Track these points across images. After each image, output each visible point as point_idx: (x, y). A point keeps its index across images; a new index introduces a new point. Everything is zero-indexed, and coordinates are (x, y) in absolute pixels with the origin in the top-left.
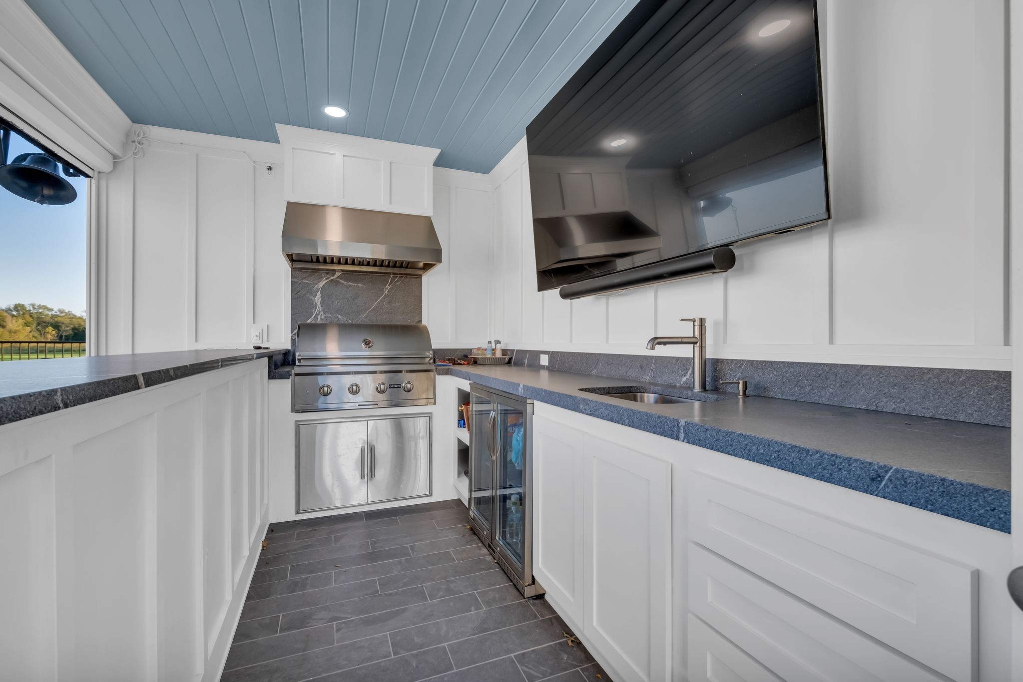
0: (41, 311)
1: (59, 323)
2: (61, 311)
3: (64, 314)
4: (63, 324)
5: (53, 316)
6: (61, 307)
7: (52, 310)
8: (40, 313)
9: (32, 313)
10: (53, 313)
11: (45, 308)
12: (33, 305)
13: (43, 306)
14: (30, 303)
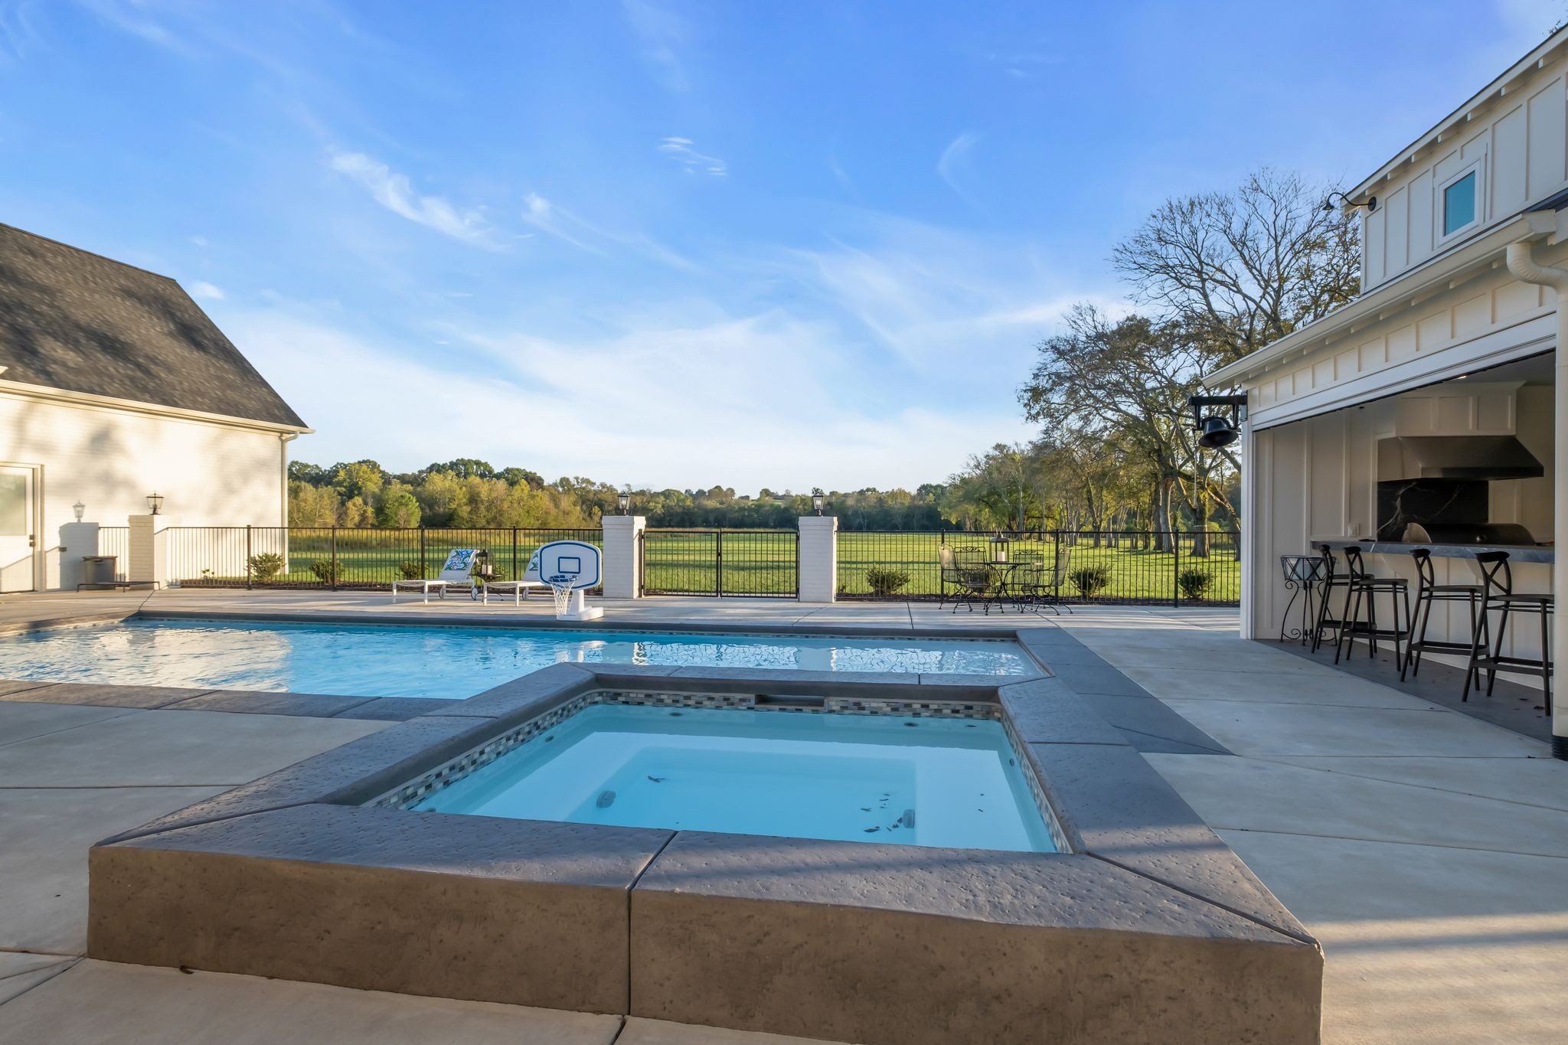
0: (584, 485)
1: (602, 501)
2: (603, 486)
3: (606, 490)
4: (606, 502)
5: (596, 493)
6: (603, 481)
7: (595, 484)
8: (584, 488)
9: (576, 489)
10: (595, 488)
11: (588, 481)
12: (577, 478)
13: (586, 479)
14: (574, 476)
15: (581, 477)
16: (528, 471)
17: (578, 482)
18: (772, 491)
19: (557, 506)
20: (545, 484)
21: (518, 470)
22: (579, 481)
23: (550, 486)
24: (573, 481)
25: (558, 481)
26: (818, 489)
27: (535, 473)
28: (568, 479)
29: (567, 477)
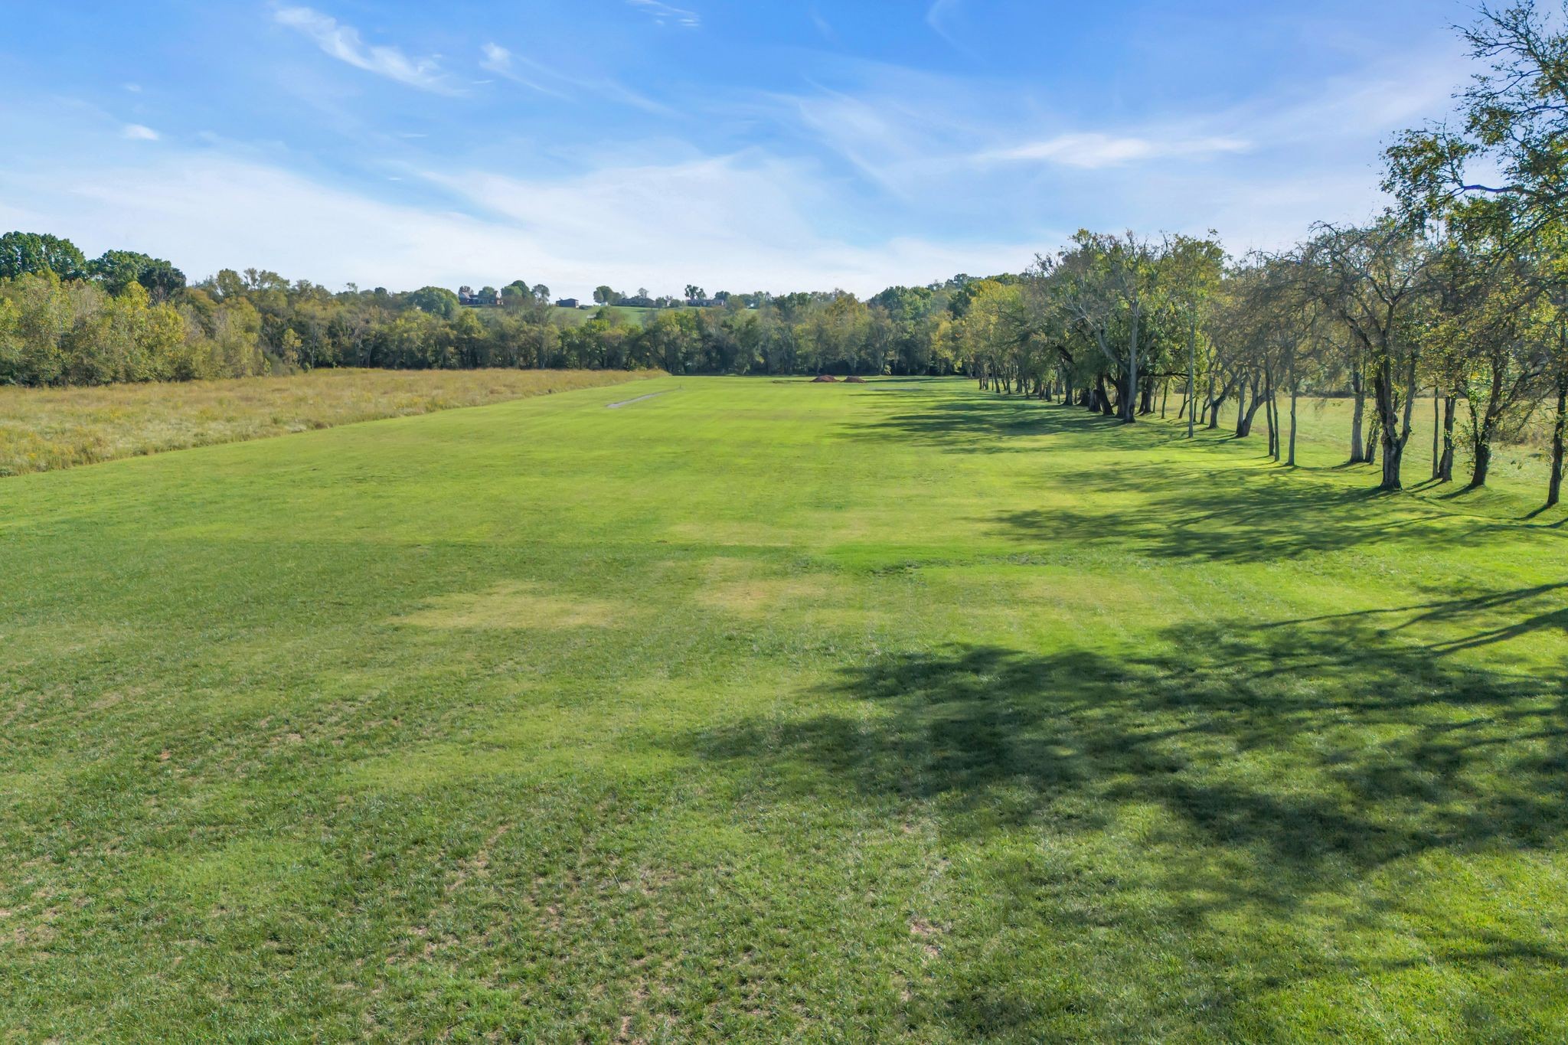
15: (259, 270)
16: (153, 257)
17: (254, 280)
18: (615, 290)
19: (210, 332)
20: (188, 283)
21: (131, 255)
22: (257, 277)
23: (198, 286)
24: (244, 278)
25: (215, 277)
26: (695, 288)
27: (168, 263)
28: (234, 273)
29: (232, 268)
